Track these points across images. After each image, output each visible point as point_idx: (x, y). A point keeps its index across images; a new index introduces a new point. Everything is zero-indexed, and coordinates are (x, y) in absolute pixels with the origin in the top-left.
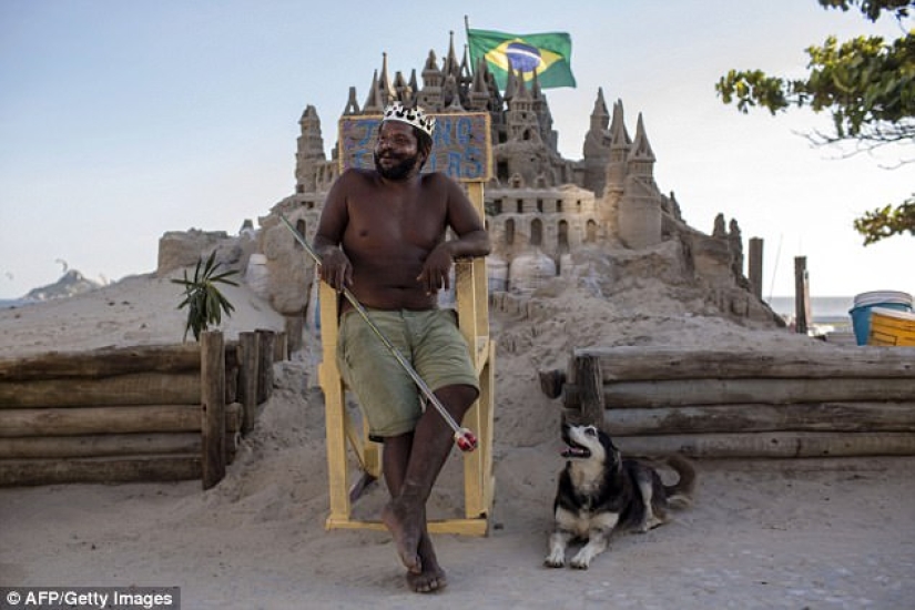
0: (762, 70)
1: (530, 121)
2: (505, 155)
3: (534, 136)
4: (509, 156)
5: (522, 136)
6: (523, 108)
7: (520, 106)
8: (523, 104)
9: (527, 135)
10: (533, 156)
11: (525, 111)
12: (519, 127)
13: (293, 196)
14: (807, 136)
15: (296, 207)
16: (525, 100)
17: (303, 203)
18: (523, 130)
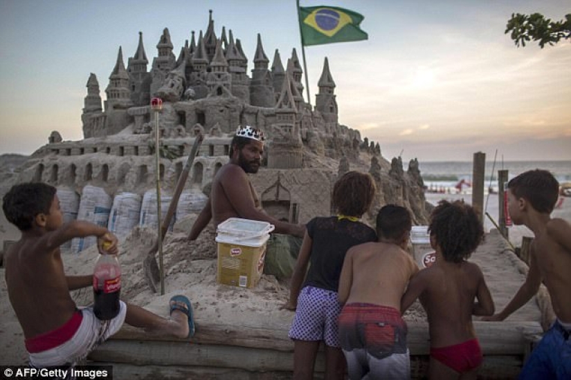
1: (223, 80)
2: (201, 109)
3: (225, 92)
4: (203, 109)
5: (216, 93)
6: (219, 70)
7: (217, 69)
8: (219, 67)
9: (220, 91)
10: (222, 108)
11: (221, 72)
12: (214, 85)
13: (47, 145)
15: (47, 153)
16: (220, 64)
17: (53, 150)
18: (216, 87)
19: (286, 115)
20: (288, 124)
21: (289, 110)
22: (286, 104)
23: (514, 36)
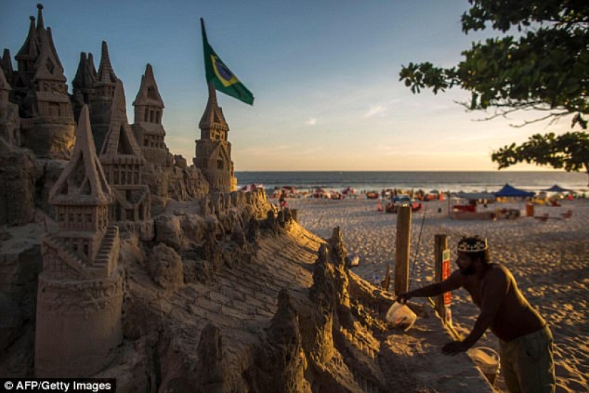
0: (430, 62)
14: (464, 104)
19: (75, 212)
20: (83, 234)
21: (84, 199)
22: (79, 184)
23: (408, 83)
